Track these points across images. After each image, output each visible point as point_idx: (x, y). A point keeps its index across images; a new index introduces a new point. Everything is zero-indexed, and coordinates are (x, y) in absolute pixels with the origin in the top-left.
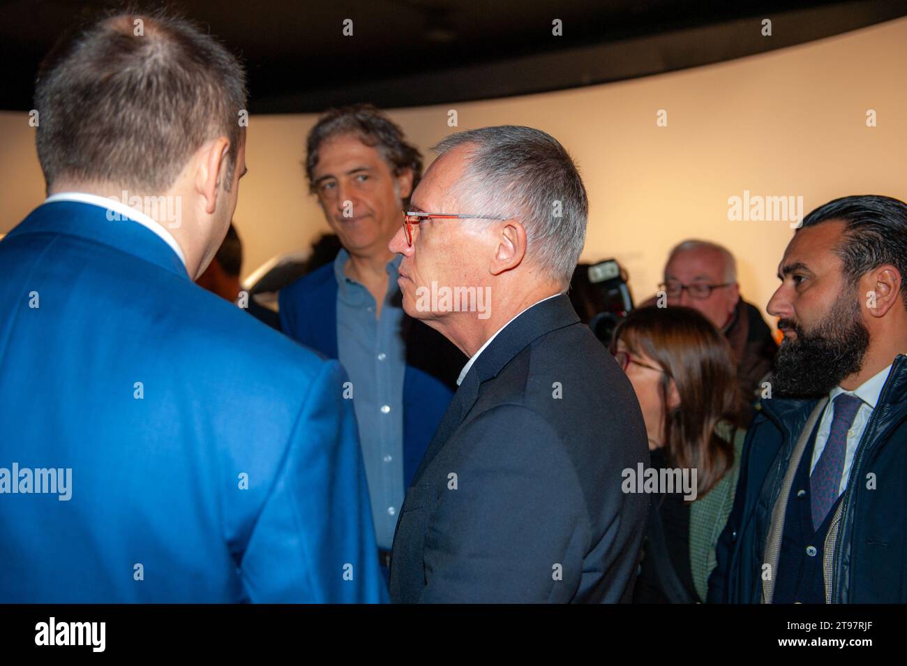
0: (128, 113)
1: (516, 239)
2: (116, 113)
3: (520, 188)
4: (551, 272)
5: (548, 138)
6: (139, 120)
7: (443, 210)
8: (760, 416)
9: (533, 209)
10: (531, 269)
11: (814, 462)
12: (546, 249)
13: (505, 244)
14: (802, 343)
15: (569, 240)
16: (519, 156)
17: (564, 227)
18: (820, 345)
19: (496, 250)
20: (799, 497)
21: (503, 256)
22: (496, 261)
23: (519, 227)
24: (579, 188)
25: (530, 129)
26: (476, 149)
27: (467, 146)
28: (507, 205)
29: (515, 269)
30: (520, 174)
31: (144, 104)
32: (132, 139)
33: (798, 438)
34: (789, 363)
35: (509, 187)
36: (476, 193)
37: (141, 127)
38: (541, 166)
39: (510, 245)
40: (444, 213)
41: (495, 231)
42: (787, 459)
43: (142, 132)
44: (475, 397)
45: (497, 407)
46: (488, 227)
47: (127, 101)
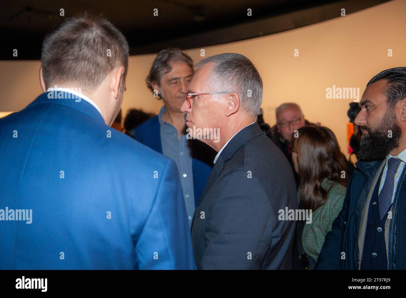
0: (85, 51)
1: (235, 100)
2: (80, 50)
3: (235, 79)
4: (251, 113)
5: (243, 57)
6: (89, 54)
7: (203, 91)
8: (356, 170)
9: (241, 87)
10: (243, 112)
11: (380, 190)
12: (248, 103)
13: (231, 103)
14: (370, 135)
15: (257, 99)
16: (232, 65)
17: (254, 93)
18: (378, 136)
19: (227, 106)
20: (374, 205)
21: (230, 108)
22: (227, 110)
23: (236, 95)
24: (258, 76)
25: (235, 54)
26: (214, 64)
27: (210, 64)
28: (230, 87)
29: (236, 113)
30: (234, 73)
31: (92, 48)
32: (86, 62)
33: (373, 179)
34: (365, 145)
35: (230, 79)
36: (216, 83)
37: (91, 57)
38: (242, 69)
39: (233, 103)
40: (203, 93)
41: (226, 98)
42: (368, 188)
43: (91, 59)
44: (222, 168)
45: (233, 171)
46: (223, 97)
47: (85, 46)
